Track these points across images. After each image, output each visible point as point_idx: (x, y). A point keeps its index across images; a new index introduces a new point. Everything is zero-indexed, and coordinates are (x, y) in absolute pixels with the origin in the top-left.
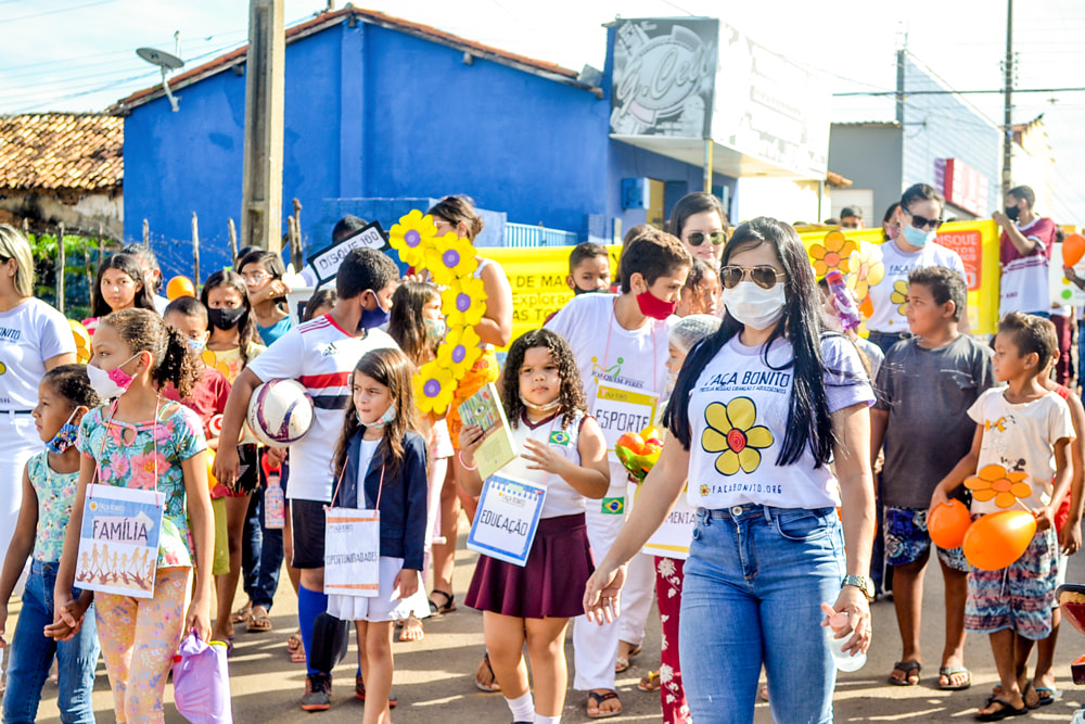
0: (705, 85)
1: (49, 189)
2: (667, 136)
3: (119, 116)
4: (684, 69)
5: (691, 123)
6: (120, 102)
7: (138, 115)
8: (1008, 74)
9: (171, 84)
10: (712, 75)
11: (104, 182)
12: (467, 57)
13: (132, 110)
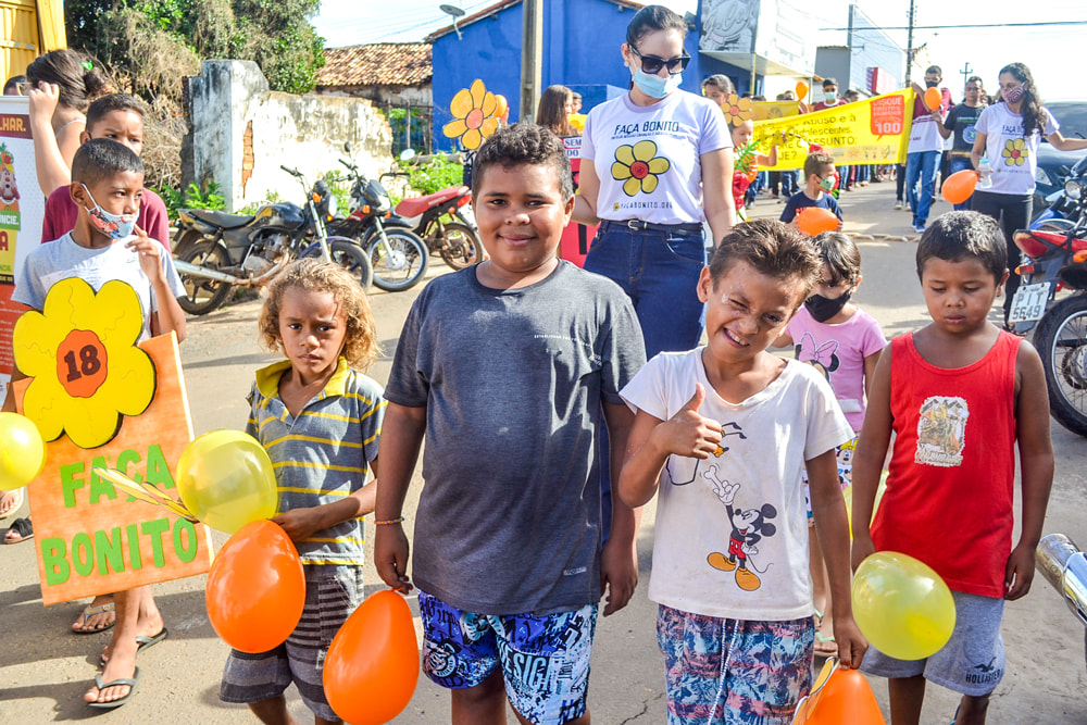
0: (752, 23)
1: (385, 85)
2: (731, 51)
3: (430, 43)
4: (741, 14)
5: (744, 44)
6: (431, 35)
7: (440, 43)
8: (911, 19)
9: (458, 24)
10: (756, 16)
11: (414, 81)
12: (620, 8)
13: (437, 39)
